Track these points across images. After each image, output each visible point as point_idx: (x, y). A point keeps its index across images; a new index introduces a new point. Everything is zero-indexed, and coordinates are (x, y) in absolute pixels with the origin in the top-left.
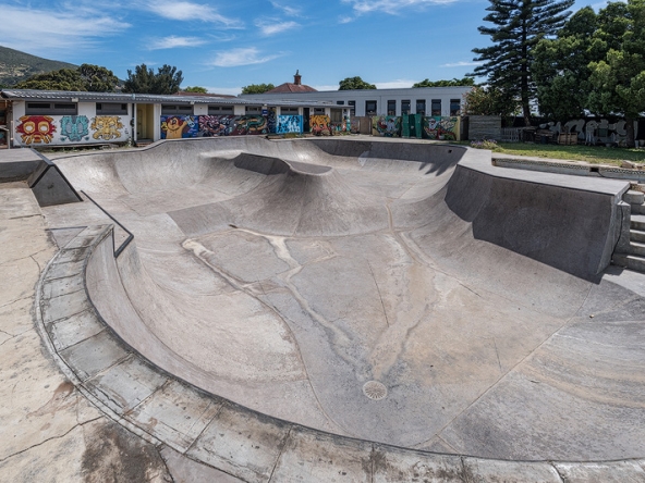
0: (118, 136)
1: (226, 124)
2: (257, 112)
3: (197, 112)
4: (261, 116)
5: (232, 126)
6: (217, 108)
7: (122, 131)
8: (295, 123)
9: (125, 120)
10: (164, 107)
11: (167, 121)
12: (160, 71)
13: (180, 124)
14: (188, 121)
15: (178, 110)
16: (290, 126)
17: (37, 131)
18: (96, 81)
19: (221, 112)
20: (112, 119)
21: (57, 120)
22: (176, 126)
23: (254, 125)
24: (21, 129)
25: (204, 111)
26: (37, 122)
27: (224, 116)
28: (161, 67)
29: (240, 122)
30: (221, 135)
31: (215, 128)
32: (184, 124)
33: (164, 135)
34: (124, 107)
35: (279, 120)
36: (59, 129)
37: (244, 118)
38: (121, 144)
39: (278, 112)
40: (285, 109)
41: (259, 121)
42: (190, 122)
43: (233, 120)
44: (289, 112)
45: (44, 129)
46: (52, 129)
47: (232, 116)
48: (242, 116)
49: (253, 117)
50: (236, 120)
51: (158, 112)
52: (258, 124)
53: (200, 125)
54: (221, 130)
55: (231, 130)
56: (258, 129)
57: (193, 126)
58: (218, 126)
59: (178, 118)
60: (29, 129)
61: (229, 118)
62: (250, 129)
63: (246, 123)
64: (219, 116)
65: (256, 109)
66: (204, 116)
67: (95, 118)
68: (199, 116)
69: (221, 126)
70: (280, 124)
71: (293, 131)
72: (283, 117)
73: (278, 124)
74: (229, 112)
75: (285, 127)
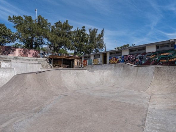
1: (140, 59)
2: (170, 48)
3: (123, 53)
4: (172, 50)
5: (145, 59)
6: (135, 50)
10: (110, 54)
11: (111, 59)
13: (116, 60)
14: (119, 59)
17: (85, 64)
19: (137, 52)
20: (96, 60)
21: (87, 60)
22: (114, 61)
23: (165, 58)
24: (83, 63)
25: (127, 53)
27: (139, 54)
29: (152, 57)
31: (133, 61)
32: (118, 60)
36: (88, 63)
41: (170, 54)
42: (120, 59)
43: (145, 56)
45: (86, 63)
47: (145, 53)
48: (153, 53)
49: (163, 52)
50: (148, 56)
51: (108, 56)
52: (169, 57)
53: (124, 60)
54: (137, 62)
55: (143, 62)
56: (170, 60)
57: (121, 61)
58: (135, 60)
59: (115, 58)
60: (84, 63)
61: (142, 55)
62: (161, 61)
63: (156, 57)
64: (136, 55)
65: (168, 46)
66: (126, 56)
67: (93, 60)
68: (124, 56)
69: (137, 60)
74: (144, 51)
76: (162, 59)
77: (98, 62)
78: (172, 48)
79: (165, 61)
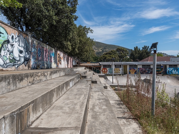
0: (119, 73)
1: (148, 71)
2: (159, 67)
3: (139, 67)
4: (160, 68)
6: (145, 66)
7: (120, 72)
8: (176, 71)
9: (121, 69)
10: (130, 66)
11: (131, 69)
12: (143, 48)
13: (134, 70)
15: (133, 67)
16: (173, 72)
18: (121, 54)
19: (146, 67)
20: (118, 69)
21: (108, 69)
22: (133, 71)
25: (141, 67)
26: (105, 69)
27: (147, 68)
28: (143, 47)
30: (146, 73)
31: (144, 72)
32: (135, 70)
33: (130, 73)
34: (121, 66)
35: (168, 69)
36: (108, 71)
38: (120, 75)
39: (168, 67)
40: (171, 66)
41: (160, 70)
42: (137, 70)
43: (150, 70)
44: (173, 67)
45: (106, 71)
46: (107, 71)
47: (150, 68)
49: (157, 68)
51: (128, 67)
54: (146, 72)
55: (149, 72)
56: (160, 72)
58: (145, 71)
59: (134, 69)
60: (103, 71)
67: (115, 69)
69: (146, 71)
70: (169, 71)
71: (175, 73)
72: (170, 68)
73: (168, 71)
74: (149, 67)
75: (171, 72)
76: (157, 71)
77: (120, 70)
78: (160, 67)
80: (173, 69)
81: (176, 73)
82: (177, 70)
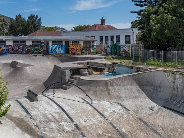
1: (22, 49)
4: (40, 45)
5: (25, 50)
8: (60, 49)
16: (57, 50)
19: (19, 43)
23: (37, 50)
25: (11, 43)
27: (21, 45)
29: (29, 48)
30: (20, 53)
31: (16, 51)
32: (2, 49)
35: (51, 47)
37: (31, 46)
39: (50, 43)
40: (54, 42)
41: (39, 48)
42: (4, 48)
43: (25, 47)
44: (57, 43)
48: (30, 45)
49: (36, 46)
50: (27, 47)
52: (39, 49)
53: (9, 50)
54: (20, 51)
55: (24, 52)
56: (39, 51)
57: (5, 50)
58: (18, 50)
61: (23, 46)
62: (35, 51)
63: (32, 49)
64: (18, 46)
65: (38, 42)
66: (10, 46)
68: (8, 46)
70: (52, 49)
71: (59, 52)
72: (53, 46)
73: (50, 49)
74: (24, 44)
75: (55, 51)
76: (35, 50)
79: (37, 52)
80: (57, 47)
81: (61, 52)
82: (62, 48)
